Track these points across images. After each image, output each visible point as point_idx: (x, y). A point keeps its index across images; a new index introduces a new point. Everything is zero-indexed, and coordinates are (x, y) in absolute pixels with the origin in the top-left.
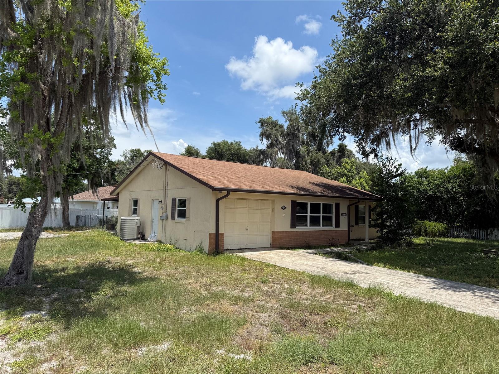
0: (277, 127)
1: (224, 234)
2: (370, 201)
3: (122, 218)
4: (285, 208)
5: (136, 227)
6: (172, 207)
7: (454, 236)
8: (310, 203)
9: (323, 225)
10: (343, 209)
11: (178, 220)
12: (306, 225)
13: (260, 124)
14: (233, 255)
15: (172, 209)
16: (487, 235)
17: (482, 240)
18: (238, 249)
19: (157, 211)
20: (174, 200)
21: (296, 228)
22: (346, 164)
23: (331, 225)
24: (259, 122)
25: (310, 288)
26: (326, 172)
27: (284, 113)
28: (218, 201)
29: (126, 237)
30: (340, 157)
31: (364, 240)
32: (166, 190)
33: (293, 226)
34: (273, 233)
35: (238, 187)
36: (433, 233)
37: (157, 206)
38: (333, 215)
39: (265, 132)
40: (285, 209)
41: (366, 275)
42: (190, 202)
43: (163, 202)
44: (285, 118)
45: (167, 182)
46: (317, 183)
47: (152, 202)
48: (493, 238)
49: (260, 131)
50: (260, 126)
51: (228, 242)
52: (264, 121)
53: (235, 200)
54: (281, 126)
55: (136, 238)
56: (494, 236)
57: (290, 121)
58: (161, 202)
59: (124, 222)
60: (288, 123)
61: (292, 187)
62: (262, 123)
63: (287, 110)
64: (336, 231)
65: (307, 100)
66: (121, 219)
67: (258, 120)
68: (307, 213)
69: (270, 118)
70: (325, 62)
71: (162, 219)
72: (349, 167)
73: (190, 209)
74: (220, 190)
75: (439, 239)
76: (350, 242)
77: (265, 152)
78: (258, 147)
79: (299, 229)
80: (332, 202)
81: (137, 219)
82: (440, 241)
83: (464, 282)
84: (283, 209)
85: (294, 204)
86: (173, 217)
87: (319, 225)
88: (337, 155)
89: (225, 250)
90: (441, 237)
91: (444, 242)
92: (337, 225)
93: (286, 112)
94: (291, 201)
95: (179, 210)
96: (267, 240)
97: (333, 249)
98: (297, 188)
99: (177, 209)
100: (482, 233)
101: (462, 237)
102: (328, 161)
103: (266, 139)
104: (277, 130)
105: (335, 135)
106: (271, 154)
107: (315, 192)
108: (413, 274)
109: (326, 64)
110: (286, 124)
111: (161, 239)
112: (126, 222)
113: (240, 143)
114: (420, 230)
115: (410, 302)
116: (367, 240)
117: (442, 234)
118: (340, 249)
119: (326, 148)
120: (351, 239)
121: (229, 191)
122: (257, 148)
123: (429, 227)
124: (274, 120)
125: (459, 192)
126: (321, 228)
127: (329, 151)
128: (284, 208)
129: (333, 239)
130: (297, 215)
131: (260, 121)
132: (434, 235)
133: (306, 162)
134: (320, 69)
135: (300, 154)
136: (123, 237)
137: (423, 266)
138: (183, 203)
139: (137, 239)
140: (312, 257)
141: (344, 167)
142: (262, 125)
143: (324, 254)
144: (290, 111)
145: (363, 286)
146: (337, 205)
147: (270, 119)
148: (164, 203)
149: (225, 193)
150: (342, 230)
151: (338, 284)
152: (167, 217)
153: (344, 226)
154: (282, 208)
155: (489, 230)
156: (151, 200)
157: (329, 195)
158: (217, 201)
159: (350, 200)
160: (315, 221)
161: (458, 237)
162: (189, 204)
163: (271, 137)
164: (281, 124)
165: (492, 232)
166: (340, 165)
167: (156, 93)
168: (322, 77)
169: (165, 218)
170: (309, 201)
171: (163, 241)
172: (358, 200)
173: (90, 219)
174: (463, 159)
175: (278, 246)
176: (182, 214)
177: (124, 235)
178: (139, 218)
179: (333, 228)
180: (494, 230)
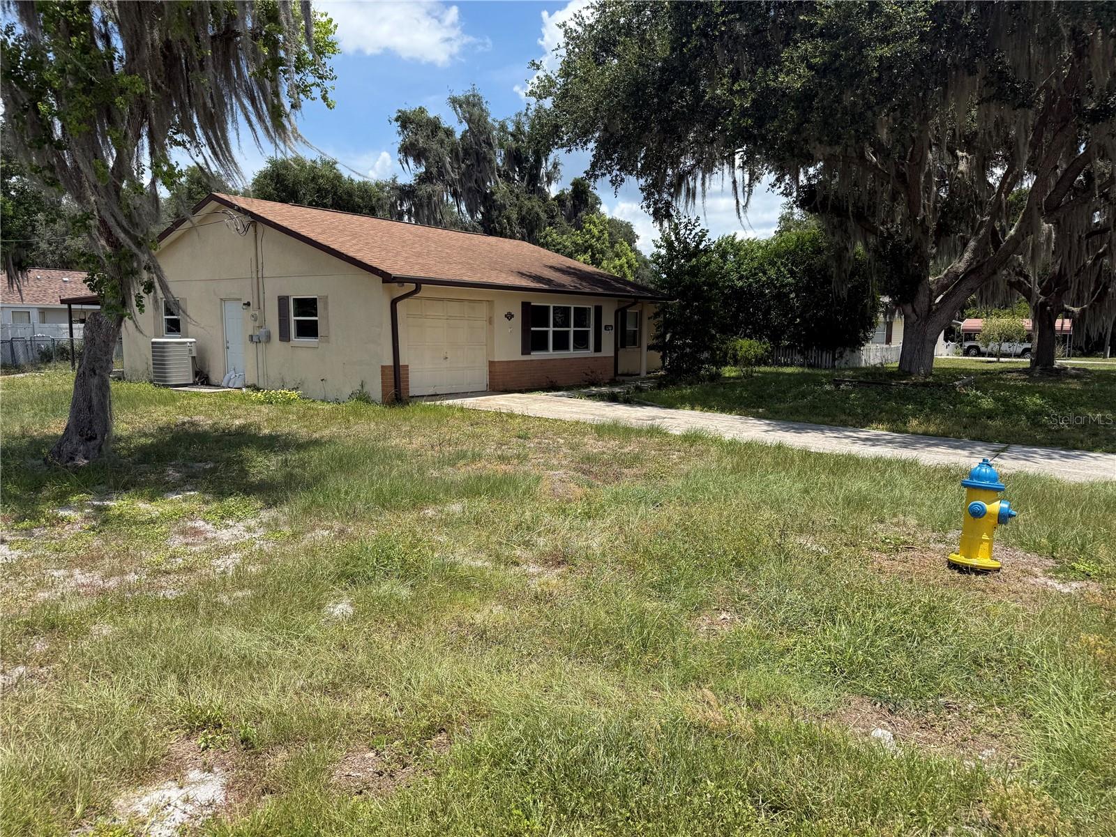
0: (441, 135)
1: (408, 366)
2: (652, 303)
3: (154, 340)
4: (512, 316)
5: (190, 359)
6: (280, 315)
7: (781, 365)
8: (554, 307)
9: (575, 348)
10: (608, 319)
11: (296, 341)
12: (547, 349)
13: (399, 123)
14: (435, 406)
15: (280, 320)
16: (834, 360)
17: (826, 368)
18: (432, 395)
19: (238, 325)
20: (283, 301)
21: (530, 354)
22: (592, 227)
23: (587, 348)
24: (397, 120)
25: (598, 441)
26: (553, 240)
27: (454, 101)
28: (396, 303)
29: (171, 381)
30: (576, 210)
31: (639, 375)
32: (260, 280)
33: (525, 351)
34: (492, 364)
35: (432, 275)
36: (747, 358)
37: (235, 313)
38: (591, 330)
39: (412, 144)
40: (511, 318)
41: (671, 420)
42: (326, 304)
43: (254, 304)
44: (458, 114)
45: (260, 261)
46: (559, 266)
47: (221, 305)
48: (843, 366)
49: (399, 140)
50: (399, 129)
51: (417, 382)
52: (409, 118)
54: (449, 133)
55: (191, 382)
56: (844, 361)
57: (469, 121)
58: (248, 304)
59: (163, 348)
60: (465, 126)
61: (522, 274)
62: (405, 121)
63: (460, 94)
64: (597, 359)
65: (550, 99)
66: (153, 343)
67: (395, 116)
68: (548, 326)
69: (422, 110)
70: (575, 15)
71: (255, 339)
72: (596, 232)
73: (326, 318)
74: (401, 280)
75: (757, 369)
76: (617, 378)
77: (413, 192)
78: (397, 179)
79: (536, 355)
80: (589, 305)
81: (191, 343)
82: (759, 372)
83: (811, 422)
84: (508, 318)
85: (526, 306)
86: (284, 336)
87: (566, 348)
88: (569, 204)
89: (413, 397)
90: (759, 366)
91: (765, 373)
92: (598, 348)
93: (459, 101)
94: (523, 303)
95: (298, 321)
96: (481, 376)
97: (594, 389)
98: (530, 276)
99: (293, 318)
100: (826, 358)
101: (791, 365)
102: (553, 217)
103: (414, 160)
104: (442, 142)
105: (603, 175)
106: (430, 197)
107: (564, 286)
108: (737, 417)
109: (578, 21)
110: (460, 129)
111: (256, 383)
112: (167, 348)
113: (336, 163)
114: (726, 354)
115: (749, 445)
116: (644, 374)
117: (761, 361)
118: (604, 389)
119: (546, 187)
120: (619, 372)
121: (419, 283)
122: (394, 181)
123: (741, 348)
124: (431, 115)
125: (791, 285)
126: (572, 353)
127: (553, 195)
128: (509, 316)
129: (592, 372)
130: (532, 329)
131: (400, 117)
132: (748, 363)
133: (509, 219)
134: (566, 31)
135: (494, 201)
136: (166, 381)
137: (748, 406)
138: (307, 306)
139: (194, 384)
140: (571, 402)
141: (589, 231)
142: (404, 126)
143: (588, 396)
144: (467, 98)
145: (677, 432)
146: (598, 310)
147: (423, 112)
148: (256, 306)
149: (413, 286)
150: (605, 357)
151: (639, 432)
152: (269, 337)
153: (608, 349)
154: (506, 316)
155: (837, 351)
156: (219, 301)
157: (587, 290)
158: (394, 303)
159: (619, 301)
160: (561, 342)
161: (786, 365)
162: (326, 308)
163: (427, 159)
164: (446, 126)
165: (841, 356)
166: (579, 228)
167: (316, 92)
168: (570, 47)
169: (263, 339)
170: (551, 303)
171: (261, 385)
172: (633, 300)
173: (29, 347)
174: (796, 217)
175: (501, 387)
176: (309, 330)
177: (165, 377)
178: (194, 340)
179: (589, 353)
180: (845, 350)
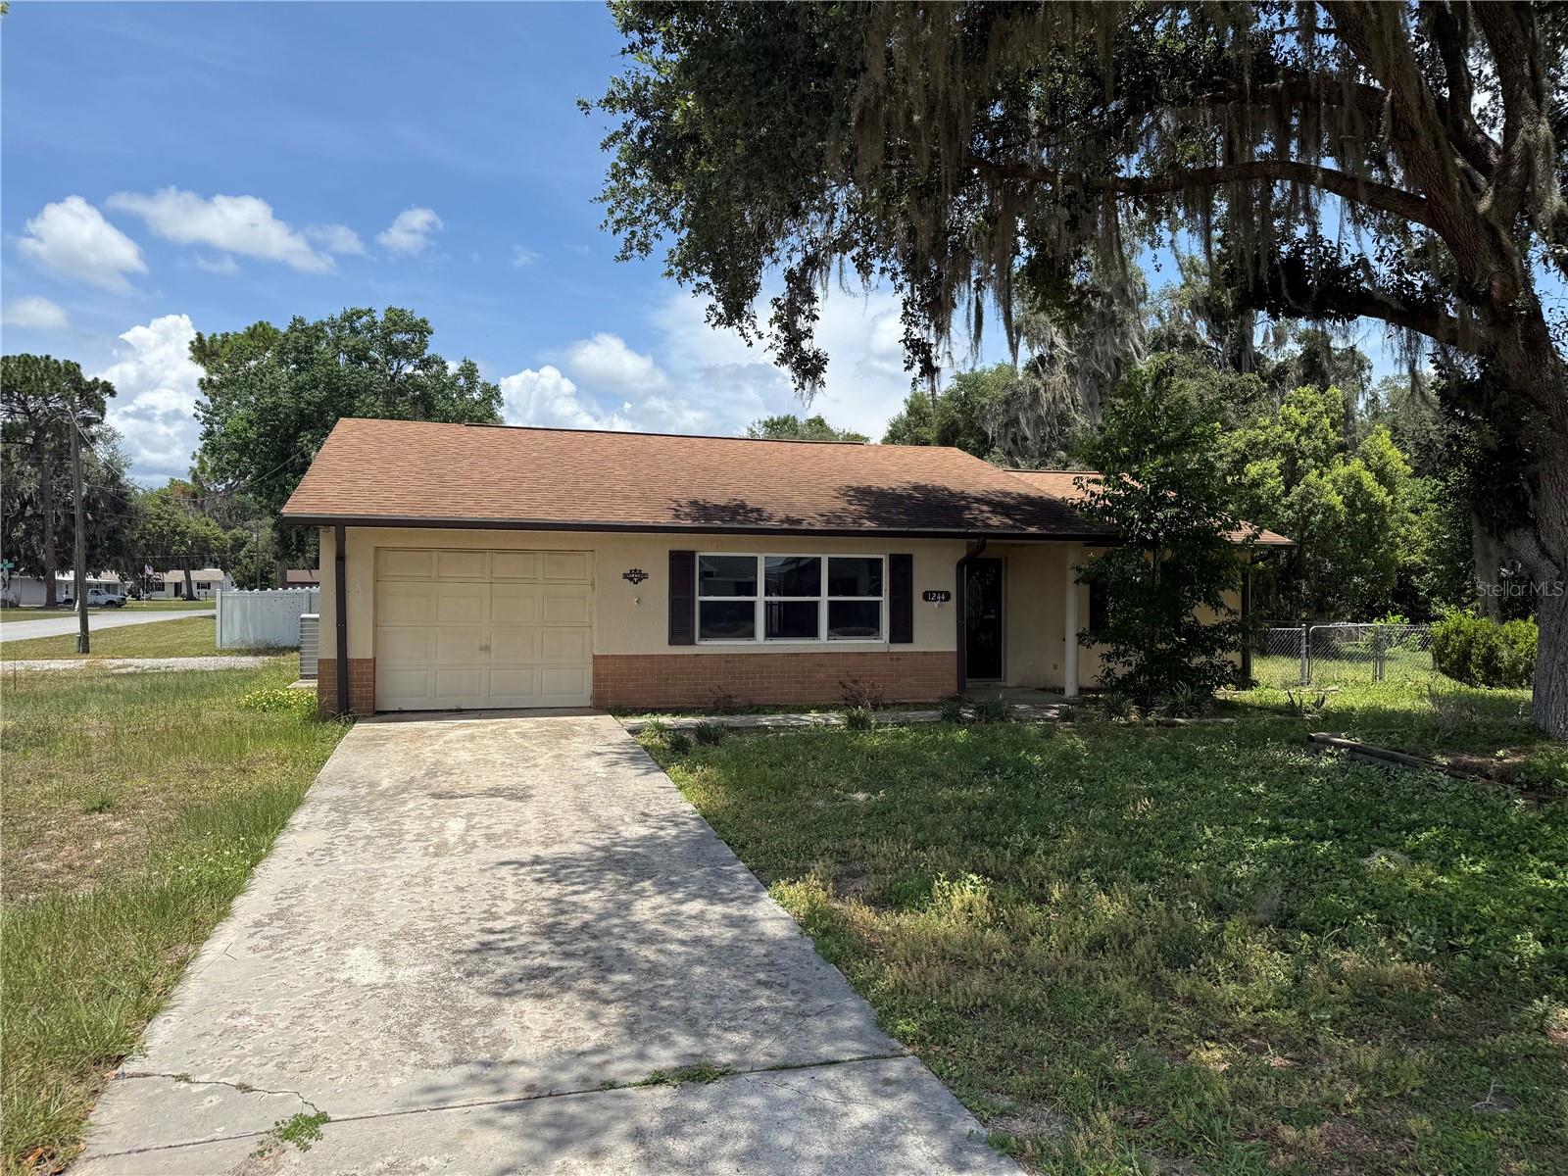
1: (372, 660)
4: (644, 576)
8: (767, 559)
9: (833, 634)
10: (933, 577)
12: (751, 634)
18: (450, 711)
21: (695, 644)
23: (871, 633)
33: (679, 632)
34: (595, 659)
38: (884, 600)
40: (640, 579)
53: (435, 554)
64: (899, 656)
68: (750, 593)
80: (876, 553)
84: (631, 579)
85: (681, 563)
87: (810, 633)
88: (1293, 376)
92: (902, 631)
94: (670, 552)
116: (1070, 691)
126: (824, 642)
128: (635, 577)
130: (702, 598)
146: (902, 566)
150: (925, 653)
153: (935, 637)
154: (625, 576)
158: (341, 560)
160: (794, 622)
170: (763, 553)
179: (880, 643)
